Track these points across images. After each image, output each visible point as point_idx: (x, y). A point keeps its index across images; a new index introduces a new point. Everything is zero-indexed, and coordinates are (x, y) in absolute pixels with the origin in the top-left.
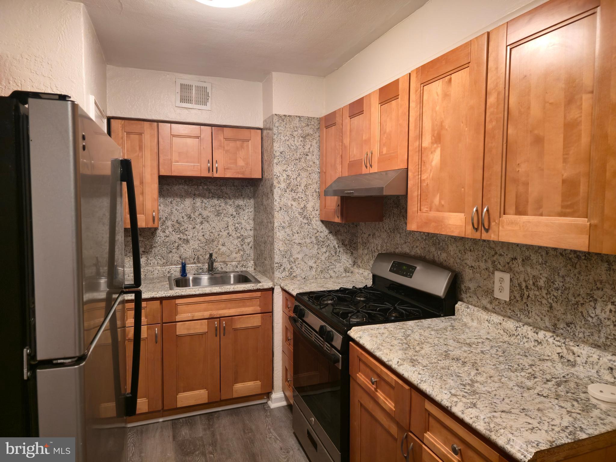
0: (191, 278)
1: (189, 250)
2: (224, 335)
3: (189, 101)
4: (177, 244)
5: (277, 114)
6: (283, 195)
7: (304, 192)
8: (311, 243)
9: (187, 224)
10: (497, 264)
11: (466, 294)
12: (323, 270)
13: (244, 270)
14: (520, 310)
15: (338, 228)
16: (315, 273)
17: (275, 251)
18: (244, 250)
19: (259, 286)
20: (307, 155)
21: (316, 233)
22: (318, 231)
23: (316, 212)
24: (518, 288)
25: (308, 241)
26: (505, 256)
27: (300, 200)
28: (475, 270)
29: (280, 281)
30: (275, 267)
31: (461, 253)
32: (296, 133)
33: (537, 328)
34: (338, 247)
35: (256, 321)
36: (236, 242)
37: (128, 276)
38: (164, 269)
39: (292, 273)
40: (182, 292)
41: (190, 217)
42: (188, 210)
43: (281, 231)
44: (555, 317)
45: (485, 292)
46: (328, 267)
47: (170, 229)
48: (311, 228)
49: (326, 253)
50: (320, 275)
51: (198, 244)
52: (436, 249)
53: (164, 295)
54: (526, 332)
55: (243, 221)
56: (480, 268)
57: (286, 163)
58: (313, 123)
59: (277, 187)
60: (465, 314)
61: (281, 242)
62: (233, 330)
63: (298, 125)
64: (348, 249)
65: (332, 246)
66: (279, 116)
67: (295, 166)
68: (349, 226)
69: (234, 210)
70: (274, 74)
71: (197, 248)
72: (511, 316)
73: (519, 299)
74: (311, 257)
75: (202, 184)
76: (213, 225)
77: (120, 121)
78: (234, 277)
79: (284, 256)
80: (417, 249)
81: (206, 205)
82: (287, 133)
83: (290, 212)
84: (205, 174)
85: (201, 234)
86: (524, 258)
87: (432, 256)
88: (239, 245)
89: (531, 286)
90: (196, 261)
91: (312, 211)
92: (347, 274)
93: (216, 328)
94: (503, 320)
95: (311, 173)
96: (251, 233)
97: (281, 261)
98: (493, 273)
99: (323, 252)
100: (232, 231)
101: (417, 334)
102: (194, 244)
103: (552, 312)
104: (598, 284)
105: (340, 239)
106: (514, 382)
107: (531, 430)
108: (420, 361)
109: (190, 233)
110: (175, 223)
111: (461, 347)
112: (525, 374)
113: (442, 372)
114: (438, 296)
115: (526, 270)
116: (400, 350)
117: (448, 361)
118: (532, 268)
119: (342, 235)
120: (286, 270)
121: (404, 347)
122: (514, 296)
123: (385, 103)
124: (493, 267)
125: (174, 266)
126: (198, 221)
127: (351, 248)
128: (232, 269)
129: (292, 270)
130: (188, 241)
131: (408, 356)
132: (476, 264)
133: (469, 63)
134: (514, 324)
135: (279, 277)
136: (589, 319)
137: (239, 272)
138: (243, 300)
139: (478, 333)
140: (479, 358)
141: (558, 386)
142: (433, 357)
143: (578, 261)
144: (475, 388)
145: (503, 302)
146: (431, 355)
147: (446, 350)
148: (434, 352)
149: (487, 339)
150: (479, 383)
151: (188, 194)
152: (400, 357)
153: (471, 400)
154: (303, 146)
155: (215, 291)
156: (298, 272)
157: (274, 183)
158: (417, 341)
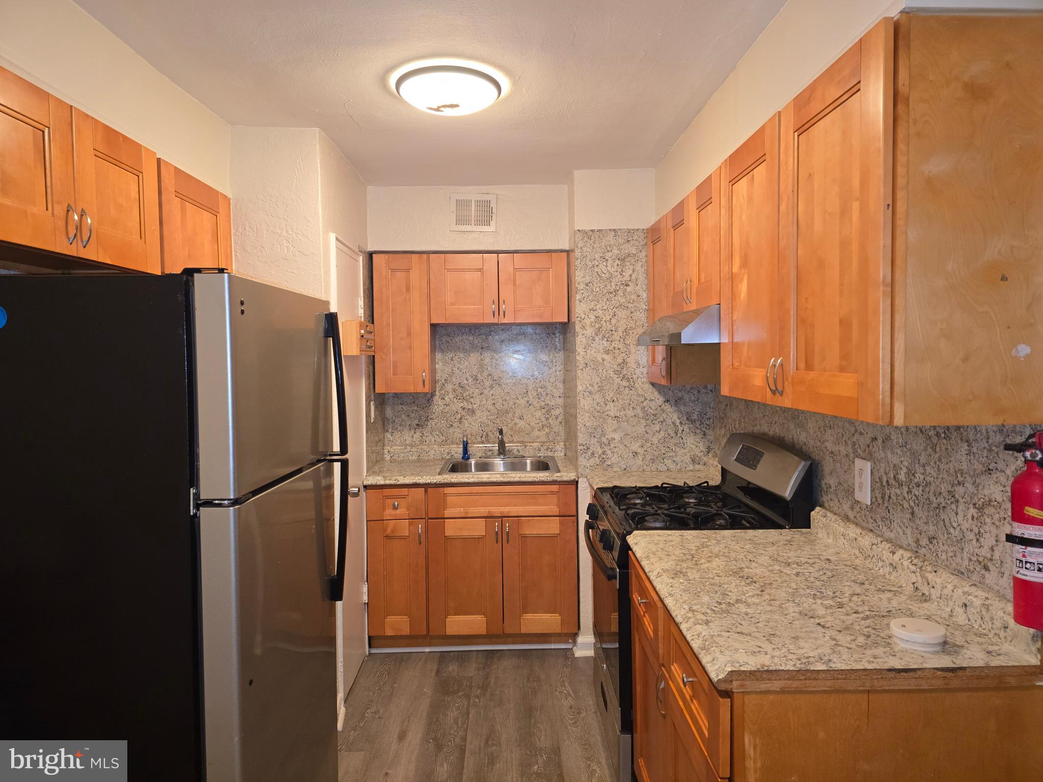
0: (473, 463)
1: (474, 424)
2: (508, 543)
3: (467, 221)
4: (459, 416)
5: (580, 229)
6: (589, 345)
7: (622, 340)
8: (635, 416)
9: (472, 388)
10: (858, 448)
11: (827, 495)
12: (655, 458)
13: (550, 455)
14: (883, 519)
15: (680, 394)
16: (641, 463)
17: (579, 428)
18: (550, 426)
19: (556, 476)
20: (627, 285)
21: (643, 402)
22: (646, 399)
23: (642, 370)
24: (879, 484)
25: (630, 413)
26: (865, 435)
27: (617, 351)
28: (835, 457)
29: (587, 471)
30: (579, 451)
31: (821, 432)
32: (610, 254)
33: (896, 546)
34: (681, 423)
35: (553, 527)
36: (538, 414)
37: (398, 457)
38: (443, 449)
39: (605, 461)
40: (453, 478)
41: (476, 379)
42: (474, 369)
43: (587, 398)
44: (917, 529)
45: (847, 492)
46: (664, 454)
47: (451, 395)
48: (635, 394)
49: (659, 432)
50: (651, 465)
51: (487, 416)
52: (795, 426)
53: (429, 481)
54: (881, 552)
55: (549, 385)
56: (840, 455)
57: (594, 299)
58: (635, 237)
59: (581, 334)
60: (821, 525)
61: (587, 415)
62: (520, 536)
63: (612, 242)
64: (697, 428)
65: (669, 421)
66: (584, 232)
67: (608, 303)
68: (699, 392)
69: (535, 369)
70: (576, 172)
71: (486, 421)
72: (872, 529)
73: (880, 502)
74: (636, 438)
75: (492, 333)
76: (507, 389)
77: (383, 255)
78: (532, 463)
80: (776, 426)
81: (498, 362)
82: (596, 255)
83: (601, 370)
84: (490, 320)
85: (490, 402)
86: (884, 437)
87: (791, 437)
88: (543, 419)
89: (892, 482)
90: (485, 440)
91: (635, 368)
92: (697, 467)
93: (497, 533)
94: (861, 534)
95: (633, 311)
96: (560, 401)
97: (588, 442)
98: (853, 462)
99: (654, 431)
100: (533, 398)
101: (721, 546)
102: (481, 416)
103: (914, 522)
104: (959, 475)
105: (683, 412)
106: (800, 609)
107: (754, 652)
108: (689, 574)
109: (477, 401)
110: (456, 387)
111: (770, 565)
112: (831, 602)
113: (707, 588)
114: (782, 497)
115: (886, 457)
116: (674, 560)
117: (730, 578)
118: (893, 453)
119: (686, 406)
120: (596, 455)
121: (685, 558)
122: (875, 497)
123: (701, 208)
124: (853, 453)
125: (455, 446)
126: (487, 384)
127: (702, 426)
128: (532, 453)
129: (605, 456)
130: (473, 412)
131: (678, 568)
132: (836, 448)
133: (765, 154)
134: (872, 540)
135: (585, 466)
136: (952, 530)
137: (540, 457)
138: (534, 495)
139: (821, 552)
140: (783, 580)
141: (863, 619)
142: (714, 572)
143: (938, 440)
144: (733, 608)
145: (864, 507)
146: (713, 570)
147: (744, 566)
148: (721, 567)
149: (828, 560)
150: (745, 604)
151: (474, 347)
152: (666, 567)
153: (710, 618)
154: (620, 272)
155: (495, 480)
156: (614, 459)
157: (576, 328)
158: (712, 553)
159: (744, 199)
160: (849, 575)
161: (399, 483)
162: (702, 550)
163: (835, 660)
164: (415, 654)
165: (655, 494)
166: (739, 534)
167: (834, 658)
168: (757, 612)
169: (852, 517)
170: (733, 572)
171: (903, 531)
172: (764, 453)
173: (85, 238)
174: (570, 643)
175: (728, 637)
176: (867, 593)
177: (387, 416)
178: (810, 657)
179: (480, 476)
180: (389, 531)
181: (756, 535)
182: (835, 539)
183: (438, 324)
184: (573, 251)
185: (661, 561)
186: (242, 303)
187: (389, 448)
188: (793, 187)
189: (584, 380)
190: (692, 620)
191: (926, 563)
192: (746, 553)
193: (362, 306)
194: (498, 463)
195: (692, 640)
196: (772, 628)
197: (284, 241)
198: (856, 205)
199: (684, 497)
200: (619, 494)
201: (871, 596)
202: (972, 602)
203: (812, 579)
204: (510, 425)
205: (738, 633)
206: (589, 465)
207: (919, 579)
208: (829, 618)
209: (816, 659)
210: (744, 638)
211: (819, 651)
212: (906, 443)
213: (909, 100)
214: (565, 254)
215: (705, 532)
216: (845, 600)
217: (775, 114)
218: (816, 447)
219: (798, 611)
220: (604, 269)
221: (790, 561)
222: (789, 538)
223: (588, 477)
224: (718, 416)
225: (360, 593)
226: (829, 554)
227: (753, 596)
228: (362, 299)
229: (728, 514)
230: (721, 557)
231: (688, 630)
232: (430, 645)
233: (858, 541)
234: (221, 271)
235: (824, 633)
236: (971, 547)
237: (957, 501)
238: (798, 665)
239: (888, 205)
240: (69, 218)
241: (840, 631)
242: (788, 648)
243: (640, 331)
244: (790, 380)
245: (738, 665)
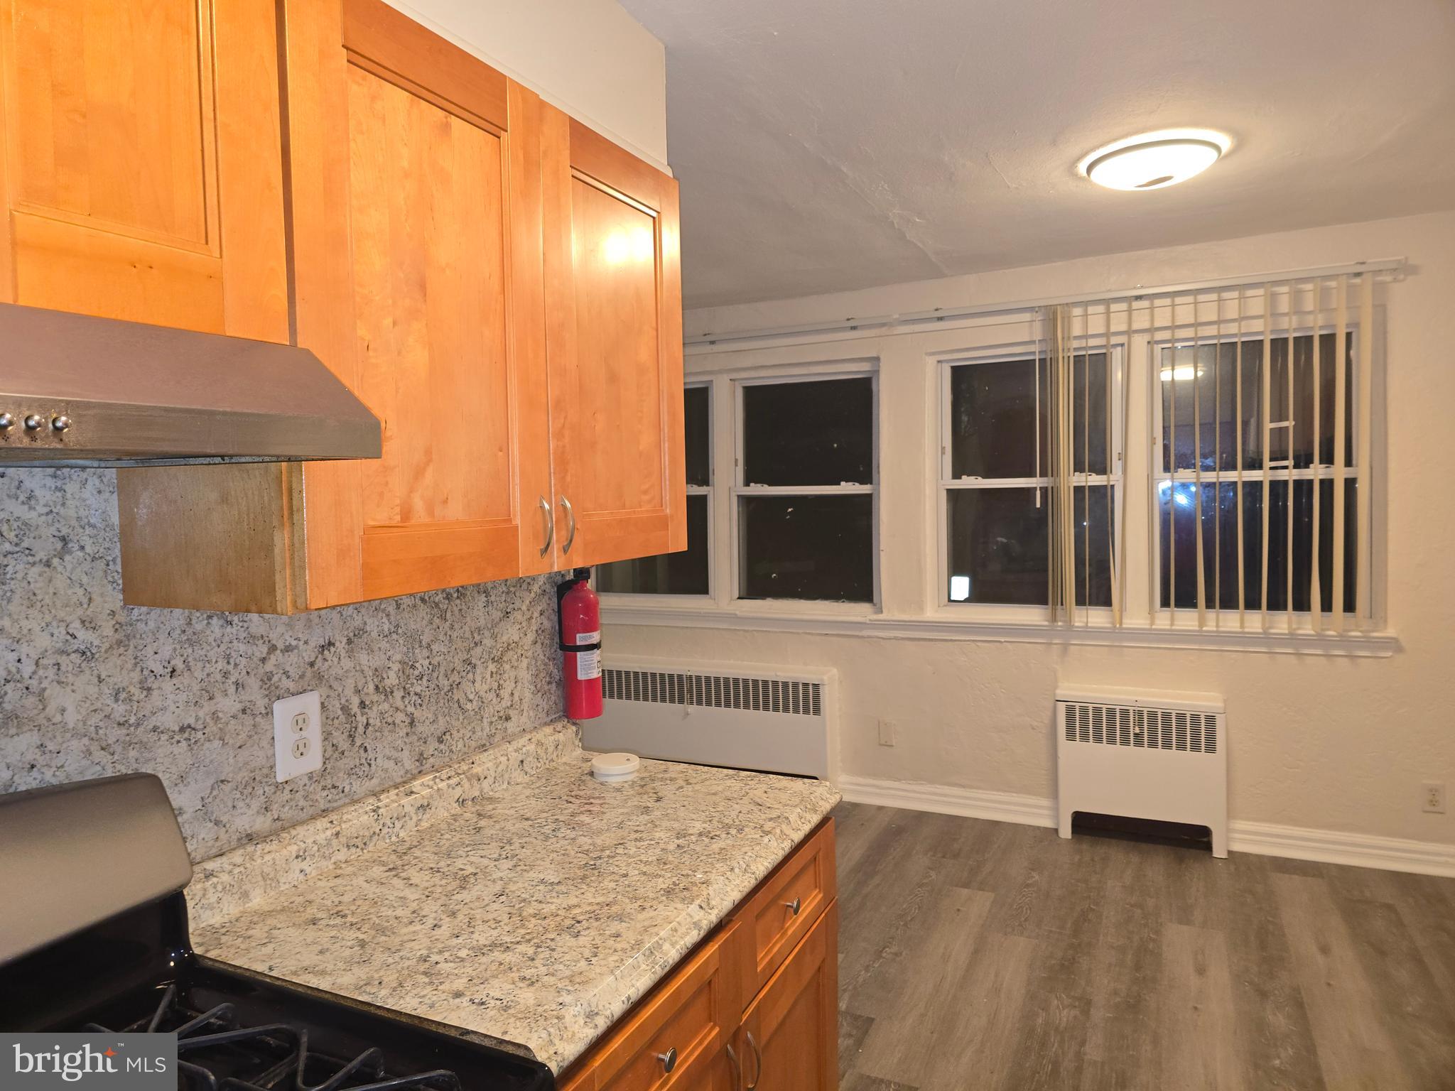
10: (280, 679)
14: (353, 770)
24: (343, 718)
26: (303, 646)
44: (420, 739)
72: (326, 806)
86: (352, 634)
103: (414, 733)
115: (356, 664)
122: (334, 746)
124: (267, 695)
136: (468, 706)
143: (449, 603)
145: (307, 780)
202: (528, 752)
207: (467, 785)
236: (491, 709)
237: (475, 666)
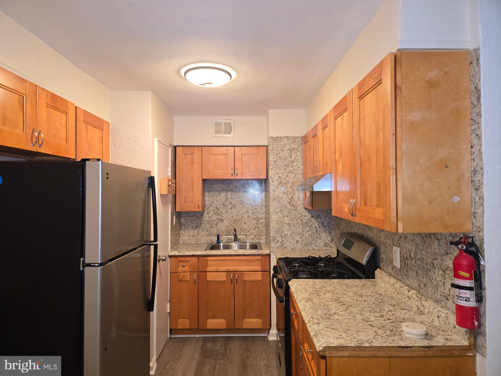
0: (222, 245)
1: (223, 226)
2: (237, 284)
3: (220, 133)
4: (216, 222)
5: (272, 136)
6: (276, 190)
7: (291, 187)
8: (297, 223)
9: (222, 209)
11: (382, 263)
12: (307, 244)
13: (258, 241)
14: (405, 275)
15: (318, 214)
16: (300, 246)
17: (271, 229)
18: (259, 228)
19: (260, 252)
20: (293, 162)
21: (301, 217)
22: (302, 216)
23: (300, 202)
24: (403, 258)
25: (295, 222)
26: (397, 235)
27: (289, 193)
28: (385, 245)
29: (275, 250)
30: (271, 240)
31: (379, 233)
32: (285, 148)
33: (411, 288)
34: (319, 227)
35: (258, 277)
36: (253, 222)
37: (187, 242)
38: (208, 238)
39: (283, 245)
40: (211, 252)
41: (224, 205)
42: (223, 200)
43: (275, 215)
44: (419, 280)
45: (390, 262)
46: (311, 242)
47: (212, 213)
48: (297, 213)
49: (309, 231)
50: (305, 247)
51: (229, 222)
52: (368, 230)
53: (200, 254)
54: (404, 291)
55: (258, 208)
56: (387, 244)
57: (278, 168)
58: (297, 140)
59: (272, 185)
60: (379, 278)
61: (275, 223)
62: (243, 281)
63: (286, 143)
64: (327, 230)
65: (313, 226)
66: (274, 138)
68: (327, 212)
69: (252, 200)
70: (270, 111)
71: (228, 225)
72: (401, 279)
73: (404, 267)
74: (298, 234)
75: (232, 183)
76: (239, 210)
77: (181, 147)
78: (250, 245)
79: (277, 232)
80: (360, 230)
81: (234, 197)
82: (279, 148)
83: (281, 202)
84: (230, 177)
85: (230, 216)
86: (405, 237)
87: (367, 235)
88: (255, 224)
89: (408, 257)
90: (228, 234)
91: (297, 201)
92: (327, 248)
93: (232, 279)
94: (396, 282)
95: (296, 174)
96: (264, 216)
97: (275, 236)
98: (392, 248)
99: (306, 231)
100: (251, 214)
101: (331, 287)
102: (226, 223)
103: (418, 276)
104: (435, 255)
105: (320, 222)
106: (363, 317)
107: (338, 338)
108: (314, 300)
109: (224, 215)
110: (215, 209)
111: (353, 296)
112: (378, 314)
113: (321, 307)
114: (361, 264)
115: (406, 246)
116: (308, 294)
117: (333, 302)
118: (408, 244)
119: (321, 219)
120: (279, 242)
121: (313, 292)
122: (402, 265)
123: (324, 128)
124: (392, 243)
125: (214, 237)
126: (229, 207)
127: (329, 229)
128: (250, 241)
129: (283, 243)
130: (222, 220)
131: (310, 297)
132: (386, 241)
133: (347, 107)
134: (400, 285)
135: (274, 247)
136: (433, 281)
137: (254, 242)
138: (249, 261)
139: (378, 290)
140: (357, 304)
141: (392, 323)
142: (326, 299)
143: (426, 239)
144: (332, 316)
145: (397, 269)
146: (326, 298)
147: (340, 297)
148: (330, 297)
149: (380, 294)
150: (338, 315)
151: (223, 190)
152: (304, 297)
153: (320, 321)
154: (290, 156)
155: (231, 253)
156: (288, 244)
157: (270, 182)
158: (327, 290)
159: (340, 126)
160: (389, 301)
161: (185, 255)
162: (322, 289)
163: (374, 342)
164: (192, 338)
165: (305, 262)
166: (341, 281)
167: (374, 341)
168: (342, 319)
169: (392, 274)
170: (335, 300)
171: (414, 281)
172: (354, 243)
173: (40, 143)
174: (267, 333)
175: (327, 331)
176: (395, 310)
177: (182, 222)
178: (363, 340)
179: (224, 252)
180: (180, 278)
181: (349, 282)
182: (385, 284)
183: (206, 179)
184: (268, 146)
185: (302, 294)
186: (107, 174)
187: (182, 237)
188: (358, 123)
189: (273, 206)
190: (312, 322)
191: (423, 296)
192: (342, 291)
193: (170, 171)
194: (233, 245)
195: (311, 332)
196: (348, 326)
197: (134, 142)
198: (381, 133)
199: (318, 263)
200: (288, 261)
201: (397, 312)
202: (441, 315)
203: (371, 303)
204: (240, 227)
205: (332, 328)
206: (275, 247)
207: (420, 304)
208: (375, 322)
209: (365, 341)
210: (334, 331)
211: (368, 337)
212: (414, 239)
213: (401, 88)
214: (265, 147)
215: (325, 280)
216: (385, 314)
217: (351, 90)
218: (377, 240)
219: (362, 318)
220: (282, 154)
221: (363, 294)
222: (364, 283)
223: (275, 252)
224: (336, 224)
225: (166, 307)
226: (382, 291)
227: (342, 311)
228: (170, 168)
229: (337, 272)
230: (331, 292)
231: (309, 327)
232: (199, 334)
233: (394, 285)
234: (98, 160)
235: (372, 329)
236: (441, 289)
237: (435, 267)
238: (357, 344)
239: (393, 134)
240: (33, 135)
241: (379, 328)
242: (354, 336)
243: (299, 183)
244: (358, 210)
245: (329, 343)
